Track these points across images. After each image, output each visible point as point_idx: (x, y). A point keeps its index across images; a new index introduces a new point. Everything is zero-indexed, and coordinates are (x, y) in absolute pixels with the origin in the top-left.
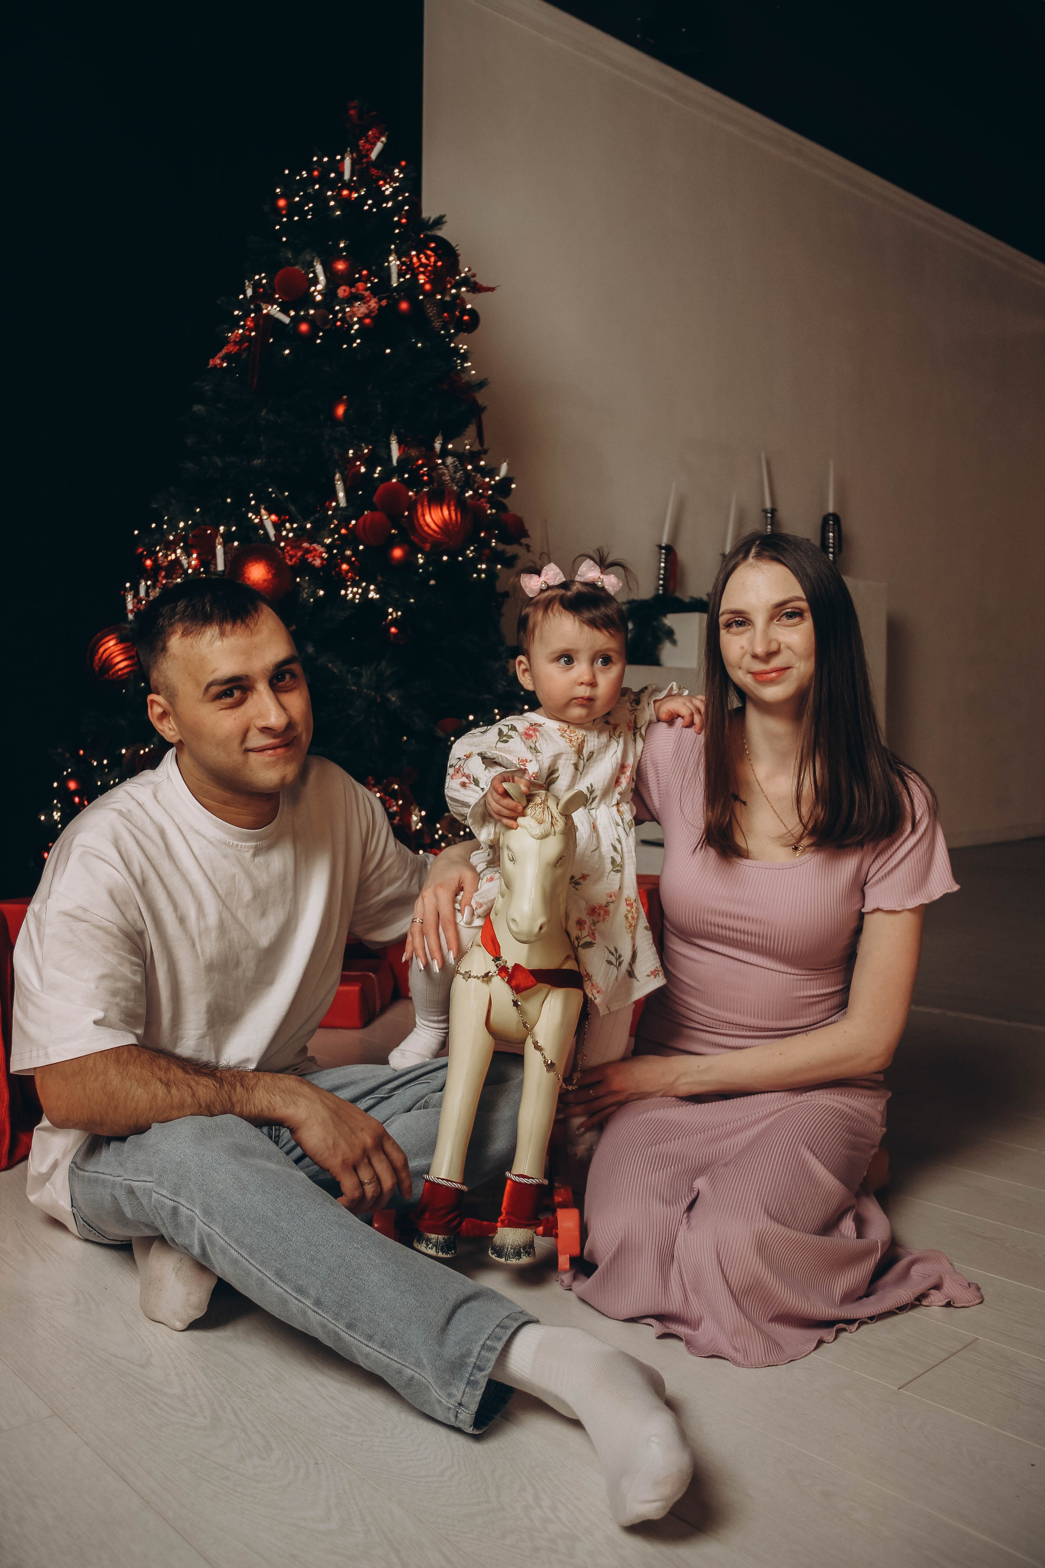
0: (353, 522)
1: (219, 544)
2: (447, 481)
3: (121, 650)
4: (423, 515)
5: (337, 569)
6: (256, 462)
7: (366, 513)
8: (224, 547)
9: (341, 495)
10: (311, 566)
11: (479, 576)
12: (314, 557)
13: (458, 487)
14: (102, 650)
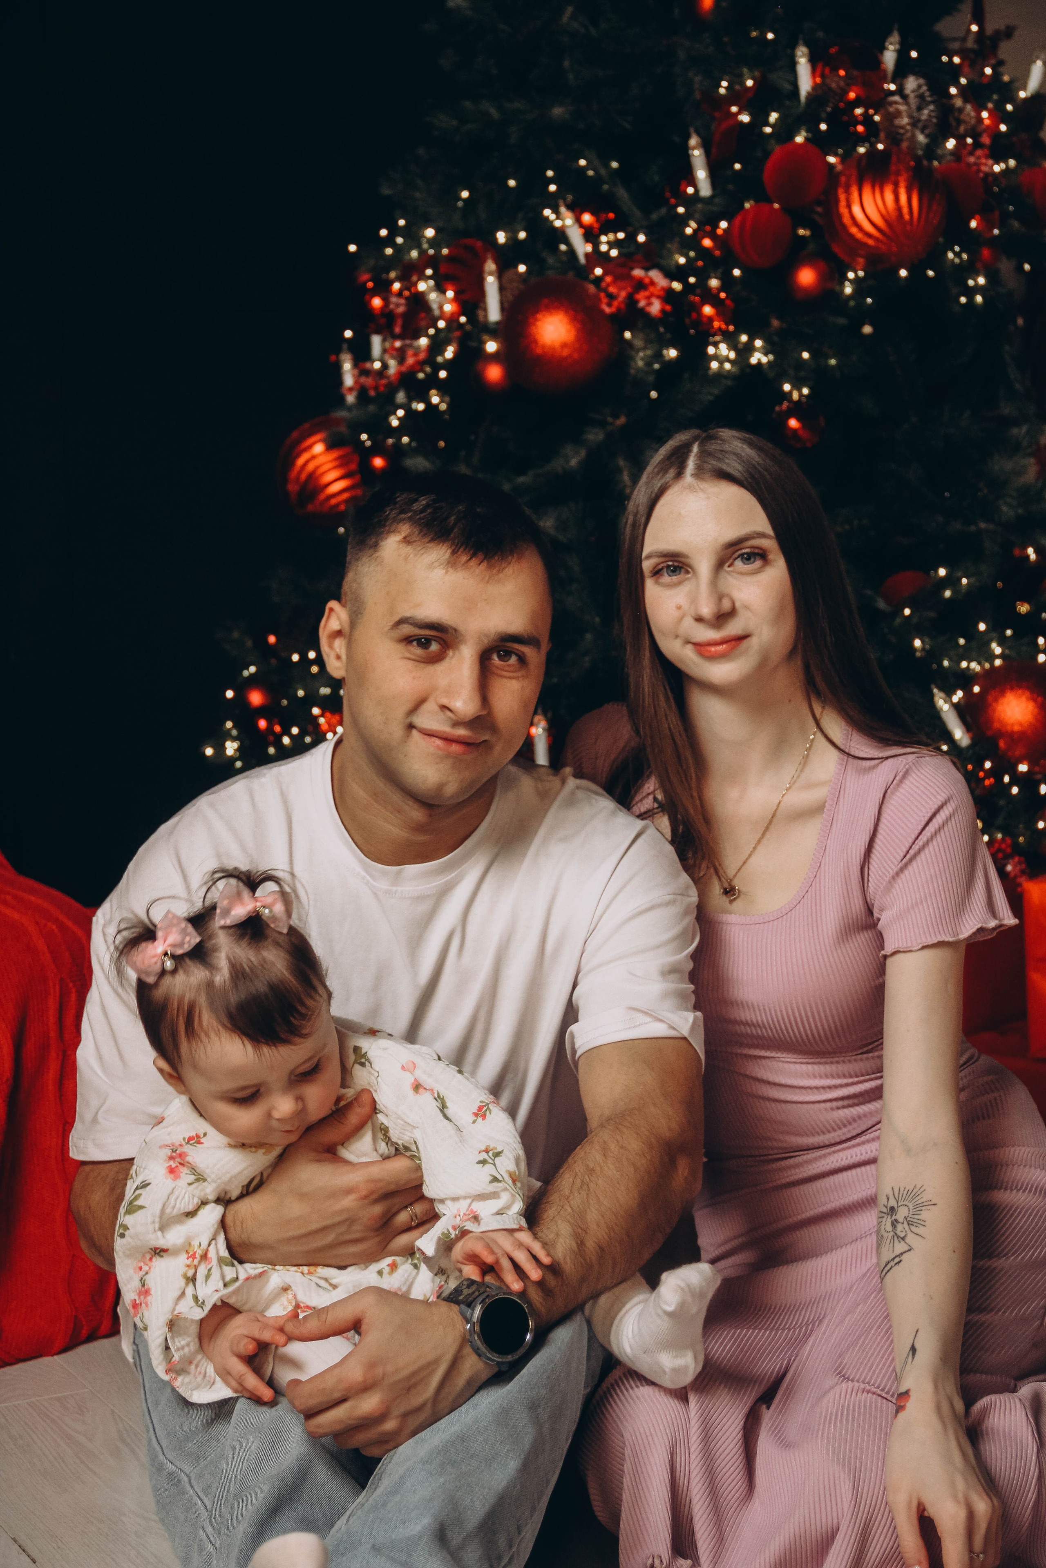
0: (724, 225)
1: (491, 274)
2: (902, 127)
3: (331, 461)
4: (849, 206)
5: (694, 315)
6: (558, 111)
7: (747, 205)
8: (500, 278)
9: (701, 174)
10: (643, 314)
11: (971, 299)
12: (648, 298)
13: (927, 136)
14: (301, 461)
